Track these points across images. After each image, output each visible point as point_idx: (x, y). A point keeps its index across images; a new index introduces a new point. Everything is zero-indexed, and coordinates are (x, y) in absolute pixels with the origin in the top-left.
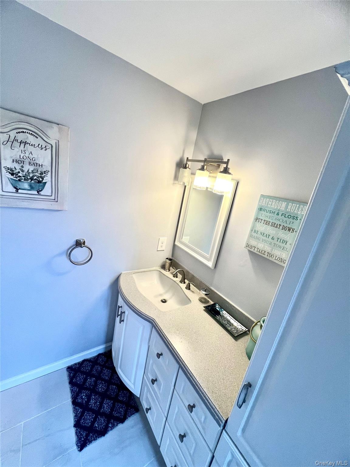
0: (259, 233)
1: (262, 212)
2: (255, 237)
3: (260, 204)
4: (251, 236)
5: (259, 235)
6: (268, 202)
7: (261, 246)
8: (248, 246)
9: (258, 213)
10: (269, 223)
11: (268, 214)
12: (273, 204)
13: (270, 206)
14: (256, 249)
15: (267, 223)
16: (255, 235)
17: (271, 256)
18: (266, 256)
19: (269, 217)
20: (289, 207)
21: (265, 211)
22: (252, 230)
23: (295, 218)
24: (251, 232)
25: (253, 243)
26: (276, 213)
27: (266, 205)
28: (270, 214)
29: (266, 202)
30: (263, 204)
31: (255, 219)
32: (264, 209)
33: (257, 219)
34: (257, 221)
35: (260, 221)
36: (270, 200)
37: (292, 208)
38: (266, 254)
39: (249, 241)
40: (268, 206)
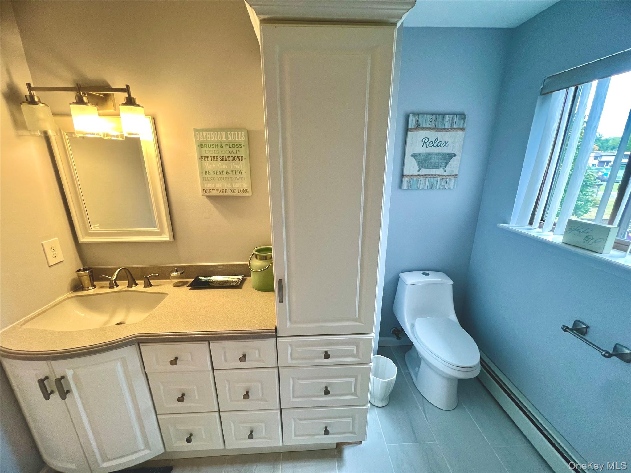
0: (211, 172)
1: (204, 149)
2: (209, 179)
3: (197, 140)
4: (203, 179)
5: (212, 175)
6: (206, 136)
7: (220, 186)
8: (206, 191)
9: (200, 152)
10: (217, 159)
11: (211, 149)
12: (212, 136)
13: (210, 140)
14: (216, 191)
15: (214, 159)
16: (207, 176)
17: (234, 191)
18: (228, 194)
19: (214, 151)
20: (229, 136)
21: (207, 146)
22: (202, 173)
23: (239, 146)
24: (202, 175)
25: (209, 186)
26: (219, 146)
27: (205, 140)
28: (214, 149)
29: (203, 136)
30: (201, 140)
31: (200, 159)
32: (205, 145)
33: (201, 158)
34: (203, 160)
35: (207, 159)
36: (207, 133)
37: (232, 137)
38: (228, 191)
39: (204, 185)
40: (208, 140)
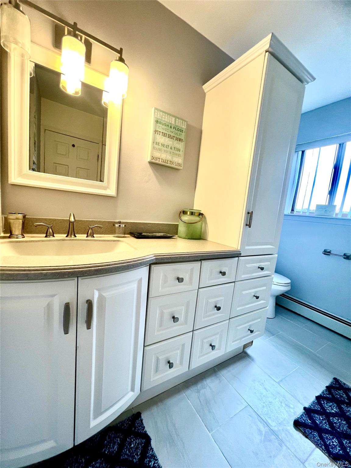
0: (160, 144)
1: (158, 125)
2: (158, 149)
3: (156, 116)
4: (154, 148)
5: (160, 147)
6: (162, 116)
7: (164, 156)
8: (154, 158)
9: (156, 126)
10: (166, 135)
11: (164, 127)
12: (166, 117)
13: (164, 119)
14: (160, 160)
15: (164, 135)
16: (156, 146)
17: (173, 163)
18: (169, 165)
19: (165, 129)
20: (177, 122)
21: (161, 124)
22: (154, 143)
23: (182, 131)
24: (154, 144)
25: (157, 154)
26: (170, 126)
27: (161, 118)
28: (166, 127)
29: (160, 115)
30: (158, 117)
31: (154, 131)
32: (160, 122)
33: (156, 131)
34: (157, 133)
35: (159, 133)
36: (163, 114)
37: (179, 123)
38: (169, 162)
39: (153, 153)
40: (163, 119)
